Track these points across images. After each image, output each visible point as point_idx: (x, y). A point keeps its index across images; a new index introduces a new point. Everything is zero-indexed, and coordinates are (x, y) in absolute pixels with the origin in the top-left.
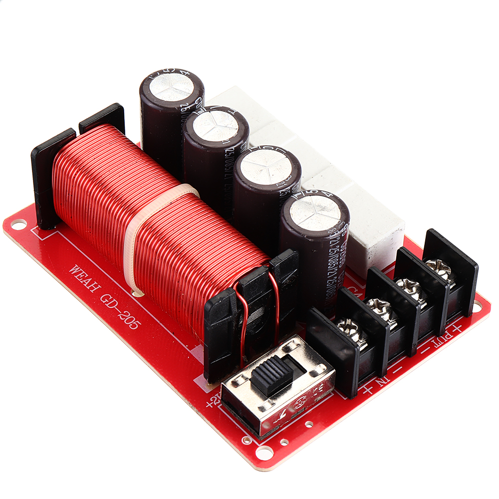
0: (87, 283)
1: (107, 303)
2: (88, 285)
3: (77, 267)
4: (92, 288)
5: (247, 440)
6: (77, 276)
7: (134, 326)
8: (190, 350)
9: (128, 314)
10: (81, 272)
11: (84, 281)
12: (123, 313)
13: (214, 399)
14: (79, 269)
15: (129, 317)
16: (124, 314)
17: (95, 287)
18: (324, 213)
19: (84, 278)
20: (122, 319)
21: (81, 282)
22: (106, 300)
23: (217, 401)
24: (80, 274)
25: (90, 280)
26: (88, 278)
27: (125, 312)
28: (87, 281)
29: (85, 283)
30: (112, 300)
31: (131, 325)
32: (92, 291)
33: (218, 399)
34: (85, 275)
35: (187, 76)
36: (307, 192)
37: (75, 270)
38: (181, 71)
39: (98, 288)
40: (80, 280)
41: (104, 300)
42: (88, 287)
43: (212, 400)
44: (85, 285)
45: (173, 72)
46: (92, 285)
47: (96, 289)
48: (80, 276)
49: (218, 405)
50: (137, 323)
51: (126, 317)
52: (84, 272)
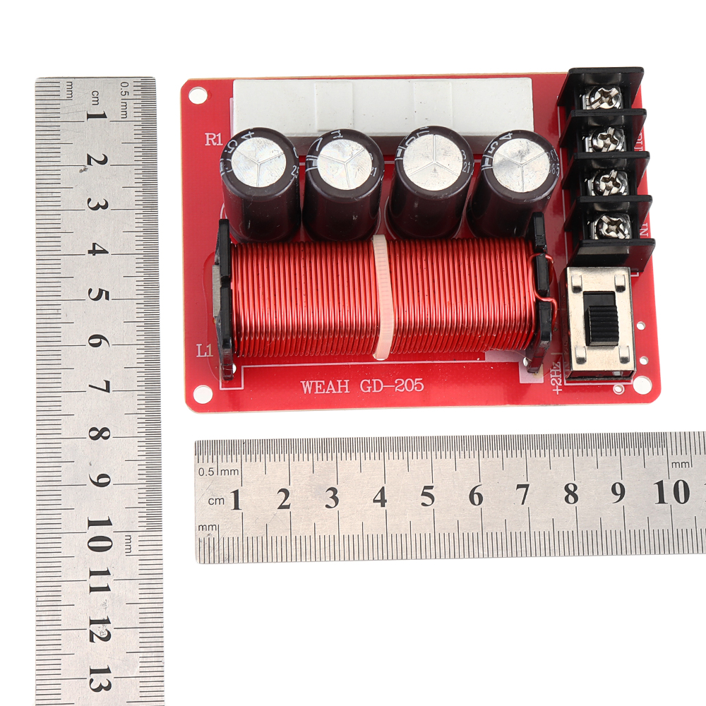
0: (333, 389)
1: (372, 389)
2: (337, 390)
3: (305, 384)
4: (343, 389)
5: (618, 388)
6: (317, 390)
7: (419, 387)
8: (484, 360)
9: (401, 382)
10: (314, 384)
11: (328, 389)
12: (396, 385)
13: (554, 382)
14: (310, 383)
15: (404, 383)
16: (398, 384)
17: (344, 386)
18: (527, 158)
19: (325, 387)
20: (403, 390)
21: (327, 392)
22: (369, 388)
23: (558, 381)
24: (317, 387)
25: (331, 383)
26: (327, 383)
27: (396, 382)
28: (331, 387)
29: (332, 391)
30: (372, 382)
31: (416, 388)
32: (347, 391)
33: (557, 378)
34: (322, 383)
35: (253, 136)
36: (489, 152)
37: (307, 386)
38: (243, 137)
39: (347, 383)
40: (324, 392)
41: (367, 389)
42: (340, 392)
43: (554, 385)
44: (334, 392)
45: (236, 145)
46: (340, 386)
47: (347, 386)
48: (319, 388)
49: (563, 383)
50: (417, 381)
51: (404, 386)
52: (317, 382)
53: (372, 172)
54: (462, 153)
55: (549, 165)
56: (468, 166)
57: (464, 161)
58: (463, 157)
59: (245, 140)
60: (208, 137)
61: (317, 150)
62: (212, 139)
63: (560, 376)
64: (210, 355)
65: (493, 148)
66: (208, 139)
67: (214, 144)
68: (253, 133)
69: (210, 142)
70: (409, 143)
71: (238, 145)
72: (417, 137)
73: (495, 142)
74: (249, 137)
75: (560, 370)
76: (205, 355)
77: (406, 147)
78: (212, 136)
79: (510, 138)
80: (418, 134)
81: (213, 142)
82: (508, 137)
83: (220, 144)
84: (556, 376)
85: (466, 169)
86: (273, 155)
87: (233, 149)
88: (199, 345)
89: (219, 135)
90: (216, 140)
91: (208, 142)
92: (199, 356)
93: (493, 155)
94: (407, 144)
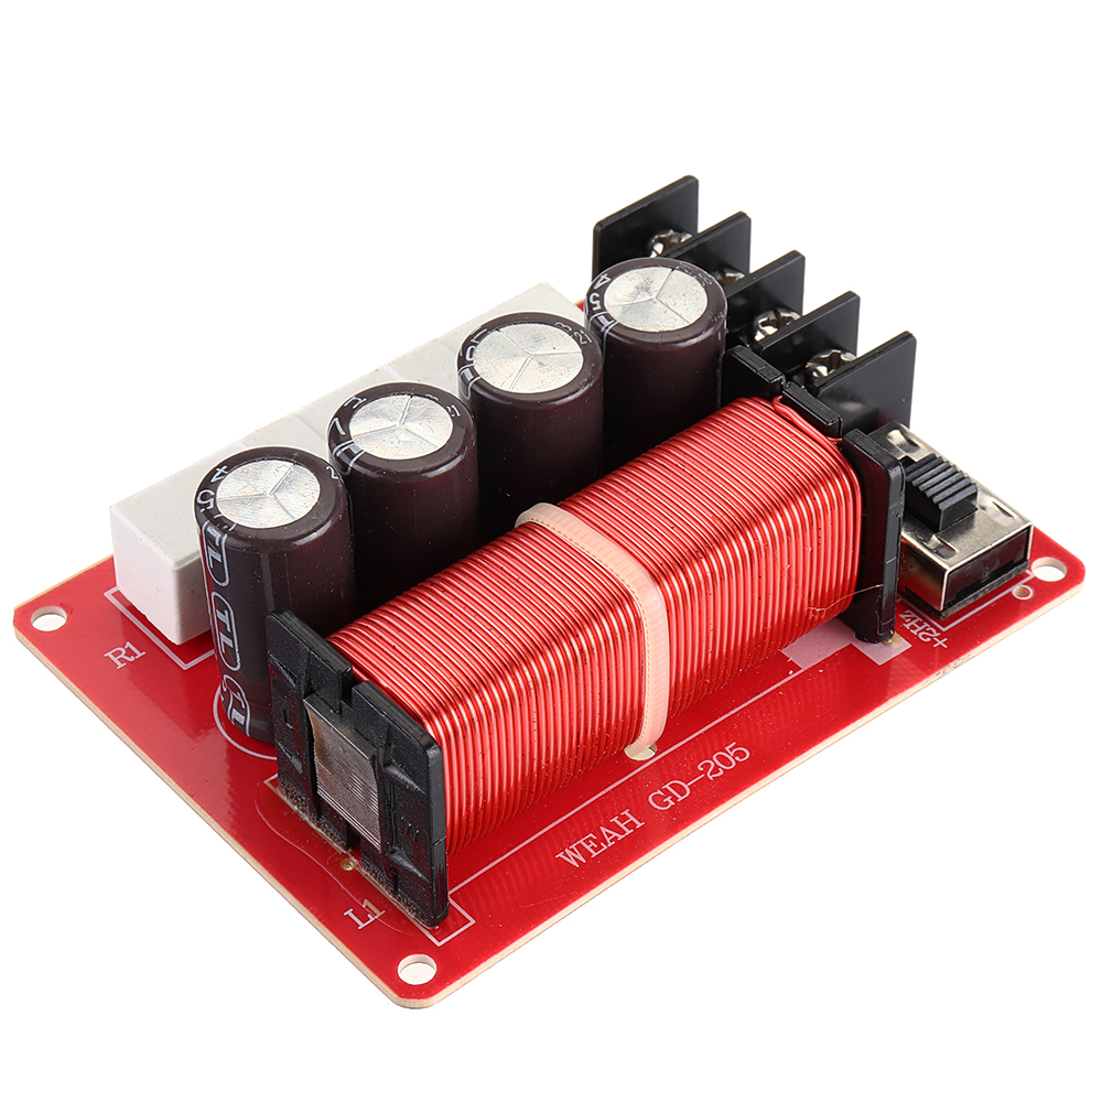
0: (615, 834)
1: (674, 799)
2: (621, 832)
3: (565, 854)
4: (631, 826)
5: (1021, 591)
6: (591, 851)
7: (740, 754)
8: (800, 668)
9: (708, 764)
10: (580, 847)
11: (608, 840)
12: (705, 772)
13: (925, 636)
14: (572, 850)
15: (714, 761)
16: (706, 770)
17: (628, 822)
18: (656, 287)
19: (600, 840)
20: (721, 773)
21: (610, 844)
22: (668, 799)
23: (930, 632)
24: (588, 847)
25: (603, 830)
26: (599, 834)
27: (701, 769)
28: (609, 835)
29: (615, 837)
30: (665, 791)
31: (737, 758)
33: (924, 630)
34: (591, 838)
35: (229, 470)
36: (594, 309)
37: (572, 856)
38: (213, 479)
39: (629, 815)
40: (605, 847)
41: (667, 803)
42: (628, 832)
43: (929, 639)
44: (620, 837)
45: (212, 494)
46: (622, 826)
47: (632, 818)
48: (592, 847)
49: (938, 630)
50: (731, 750)
51: (716, 767)
52: (581, 841)
53: (452, 413)
55: (693, 279)
56: (582, 335)
57: (571, 333)
58: (565, 329)
59: (220, 481)
60: (112, 657)
61: (343, 433)
62: (122, 656)
63: (926, 625)
64: (379, 914)
65: (598, 303)
66: (115, 660)
67: (132, 659)
68: (225, 468)
69: (121, 660)
71: (216, 492)
72: (476, 344)
73: (592, 295)
74: (223, 474)
75: (919, 619)
76: (372, 919)
77: (472, 363)
78: (120, 652)
79: (608, 279)
80: (473, 341)
81: (126, 658)
82: (604, 280)
83: (139, 655)
84: (920, 629)
85: (585, 340)
86: (281, 475)
87: (211, 500)
88: (349, 912)
89: (128, 644)
90: (130, 653)
91: (118, 663)
92: (362, 926)
93: (603, 309)
94: (468, 358)
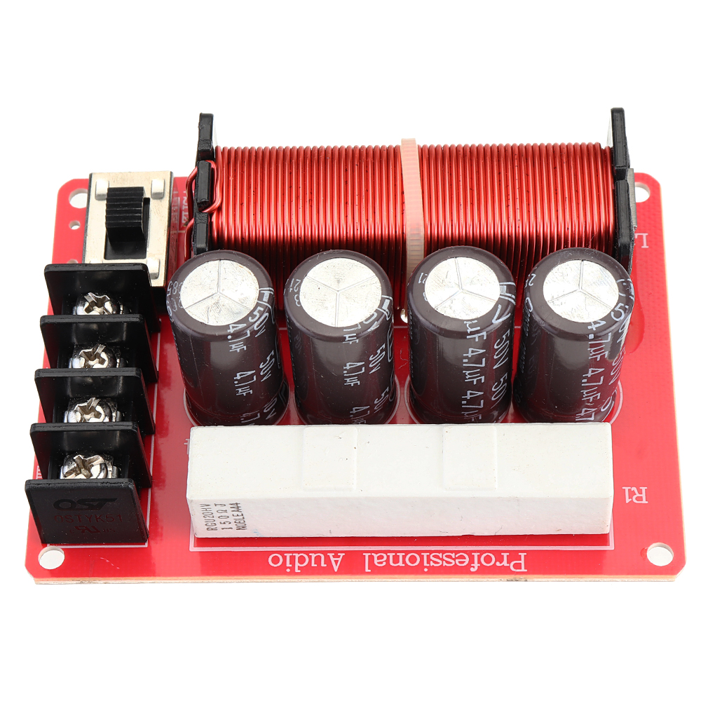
35: (590, 324)
36: (262, 309)
38: (603, 323)
45: (612, 313)
53: (425, 277)
54: (299, 303)
55: (181, 293)
56: (293, 287)
57: (298, 293)
58: (298, 298)
59: (601, 320)
60: (644, 498)
61: (500, 306)
62: (638, 495)
65: (256, 313)
66: (644, 495)
67: (634, 489)
68: (589, 327)
69: (640, 492)
70: (373, 315)
71: (610, 313)
72: (361, 323)
73: (253, 321)
74: (595, 323)
77: (376, 311)
78: (637, 499)
79: (231, 326)
80: (360, 327)
81: (636, 492)
82: (233, 327)
83: (627, 489)
85: (295, 282)
86: (562, 300)
87: (617, 309)
88: (645, 246)
89: (628, 500)
90: (632, 494)
91: (644, 492)
92: (645, 235)
93: (258, 305)
94: (376, 315)
